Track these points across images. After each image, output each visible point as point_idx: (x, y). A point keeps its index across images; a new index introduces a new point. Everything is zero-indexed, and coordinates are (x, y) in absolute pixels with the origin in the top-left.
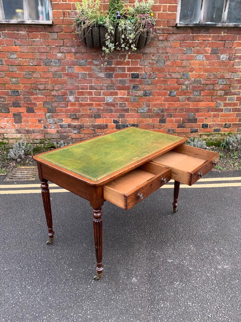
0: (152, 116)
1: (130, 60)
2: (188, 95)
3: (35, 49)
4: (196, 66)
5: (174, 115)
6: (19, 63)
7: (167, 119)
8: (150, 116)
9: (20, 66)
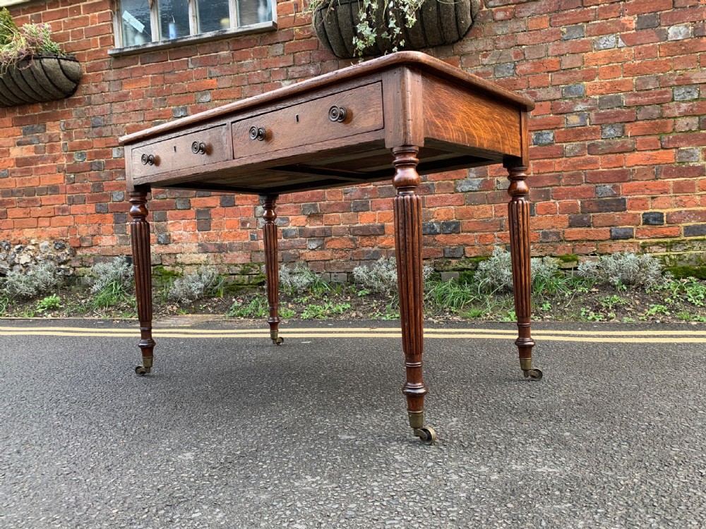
0: (494, 198)
2: (589, 138)
3: (243, 78)
4: (599, 63)
5: (555, 191)
7: (538, 203)
8: (490, 199)
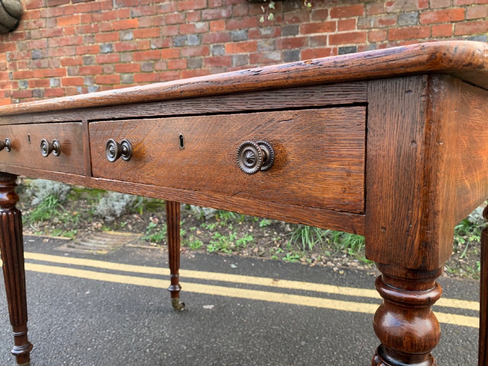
1: (336, 20)
3: (161, 19)
6: (135, 47)
9: (136, 52)
